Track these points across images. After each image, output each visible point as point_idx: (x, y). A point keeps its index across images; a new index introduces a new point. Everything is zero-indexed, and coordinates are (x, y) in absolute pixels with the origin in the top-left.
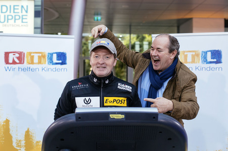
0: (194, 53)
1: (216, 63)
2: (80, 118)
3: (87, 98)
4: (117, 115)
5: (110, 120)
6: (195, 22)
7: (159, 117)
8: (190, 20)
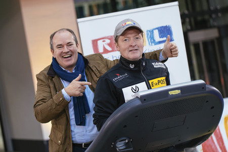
3: (134, 86)
4: (174, 91)
5: (169, 97)
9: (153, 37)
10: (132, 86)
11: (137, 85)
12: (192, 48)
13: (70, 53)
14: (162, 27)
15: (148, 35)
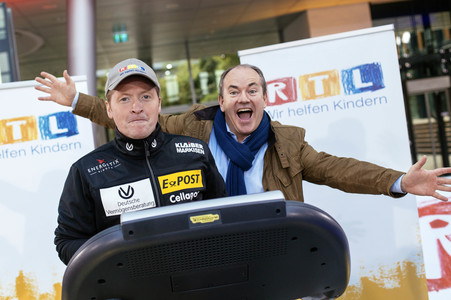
0: (327, 77)
1: (374, 88)
2: (131, 232)
3: (125, 187)
4: (204, 216)
5: (191, 228)
6: (311, 17)
7: (287, 208)
8: (302, 14)
9: (352, 81)
10: (122, 186)
11: (132, 185)
12: (413, 103)
13: (249, 106)
14: (367, 65)
15: (343, 78)
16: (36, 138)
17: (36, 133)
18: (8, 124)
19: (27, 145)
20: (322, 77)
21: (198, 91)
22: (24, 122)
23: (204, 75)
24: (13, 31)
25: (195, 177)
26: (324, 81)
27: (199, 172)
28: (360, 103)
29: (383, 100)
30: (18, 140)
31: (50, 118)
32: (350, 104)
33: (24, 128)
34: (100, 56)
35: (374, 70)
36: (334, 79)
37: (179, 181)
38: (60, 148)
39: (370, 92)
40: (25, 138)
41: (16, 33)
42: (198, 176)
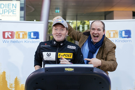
2: (47, 70)
5: (65, 72)
7: (94, 70)
8: (112, 12)
10: (48, 52)
15: (119, 33)
16: (26, 38)
17: (27, 37)
18: (19, 33)
19: (23, 40)
20: (113, 32)
21: (78, 30)
22: (24, 33)
23: (81, 26)
24: (25, 5)
25: (70, 55)
26: (114, 33)
27: (72, 54)
28: (123, 41)
29: (130, 41)
30: (21, 38)
31: (32, 33)
32: (120, 41)
33: (23, 35)
34: (50, 16)
35: (129, 32)
36: (117, 33)
37: (64, 55)
38: (33, 42)
39: (127, 38)
40: (23, 38)
41: (26, 6)
42: (71, 55)
